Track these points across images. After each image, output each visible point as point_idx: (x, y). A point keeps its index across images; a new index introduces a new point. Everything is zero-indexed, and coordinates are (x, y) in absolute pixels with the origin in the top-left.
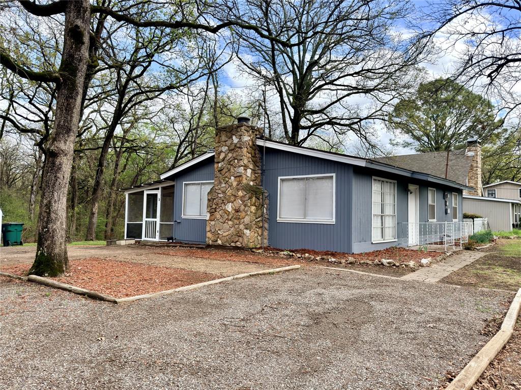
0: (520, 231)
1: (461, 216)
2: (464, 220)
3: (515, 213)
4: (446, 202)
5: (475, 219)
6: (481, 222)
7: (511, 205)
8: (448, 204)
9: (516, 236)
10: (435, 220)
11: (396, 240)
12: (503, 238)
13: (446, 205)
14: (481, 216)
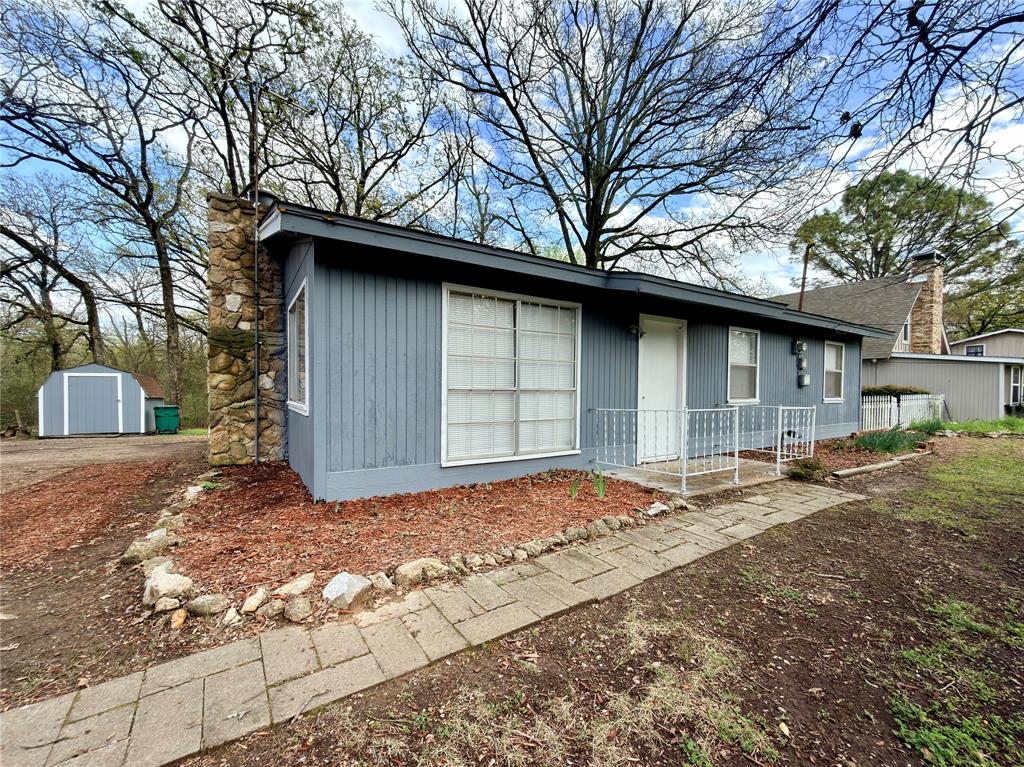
0: (1021, 421)
1: (856, 391)
2: (866, 399)
3: (1012, 384)
4: (800, 361)
5: (902, 397)
6: (925, 402)
7: (1002, 368)
8: (804, 364)
9: (1006, 431)
10: (757, 400)
11: (579, 452)
12: (969, 435)
13: (800, 368)
14: (927, 390)
